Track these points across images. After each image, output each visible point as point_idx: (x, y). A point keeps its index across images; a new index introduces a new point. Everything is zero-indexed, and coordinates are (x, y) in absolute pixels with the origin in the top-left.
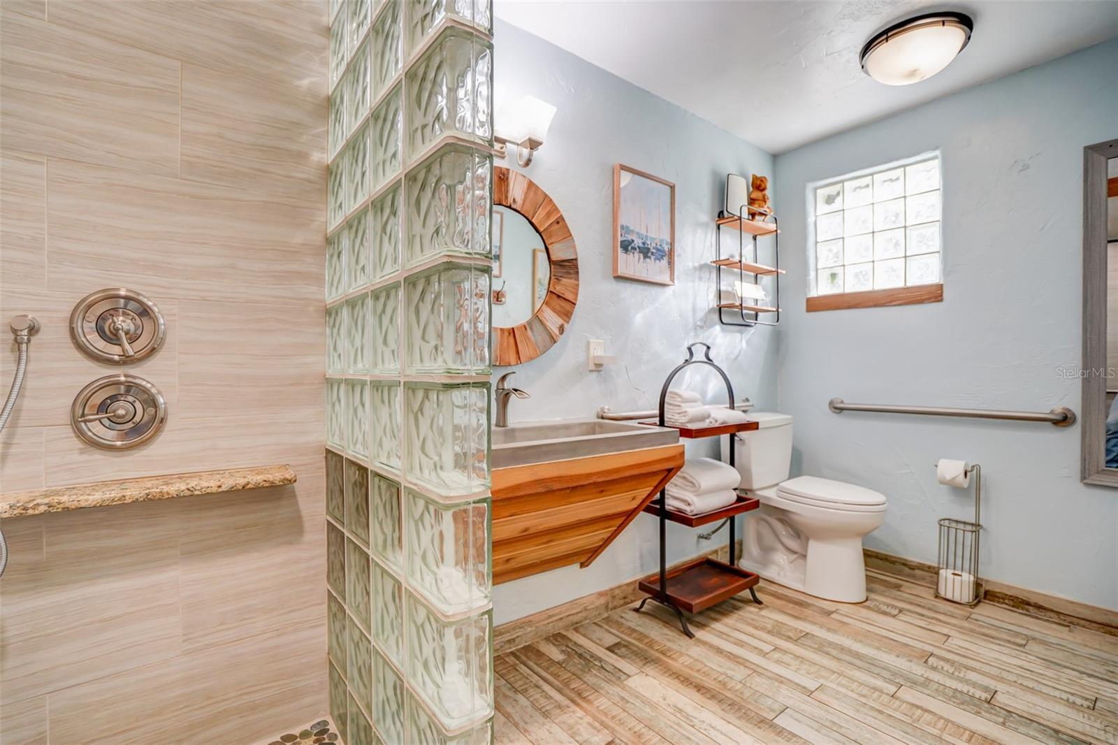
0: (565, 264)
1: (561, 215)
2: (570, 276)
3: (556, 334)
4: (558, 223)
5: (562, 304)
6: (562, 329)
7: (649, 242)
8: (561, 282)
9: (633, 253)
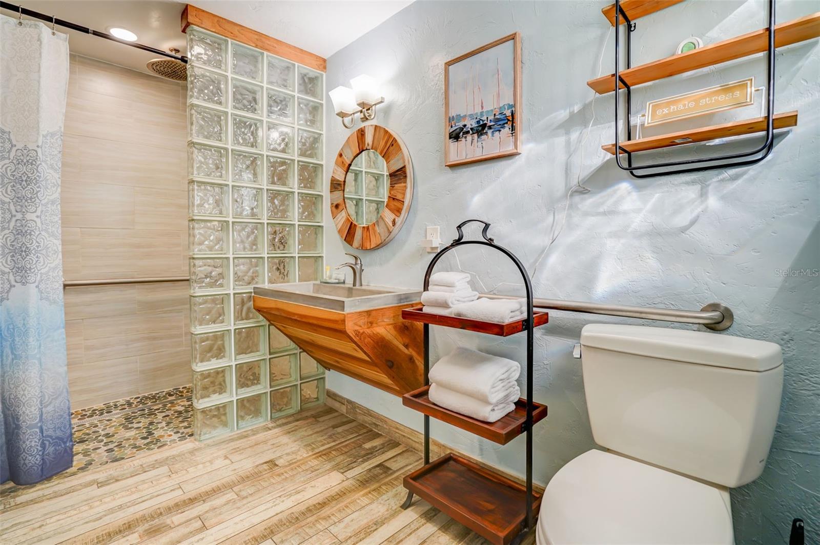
0: (397, 173)
1: (394, 138)
2: (400, 181)
3: (391, 227)
4: (393, 145)
5: (395, 204)
6: (394, 223)
7: (484, 118)
8: (394, 188)
9: (466, 137)
